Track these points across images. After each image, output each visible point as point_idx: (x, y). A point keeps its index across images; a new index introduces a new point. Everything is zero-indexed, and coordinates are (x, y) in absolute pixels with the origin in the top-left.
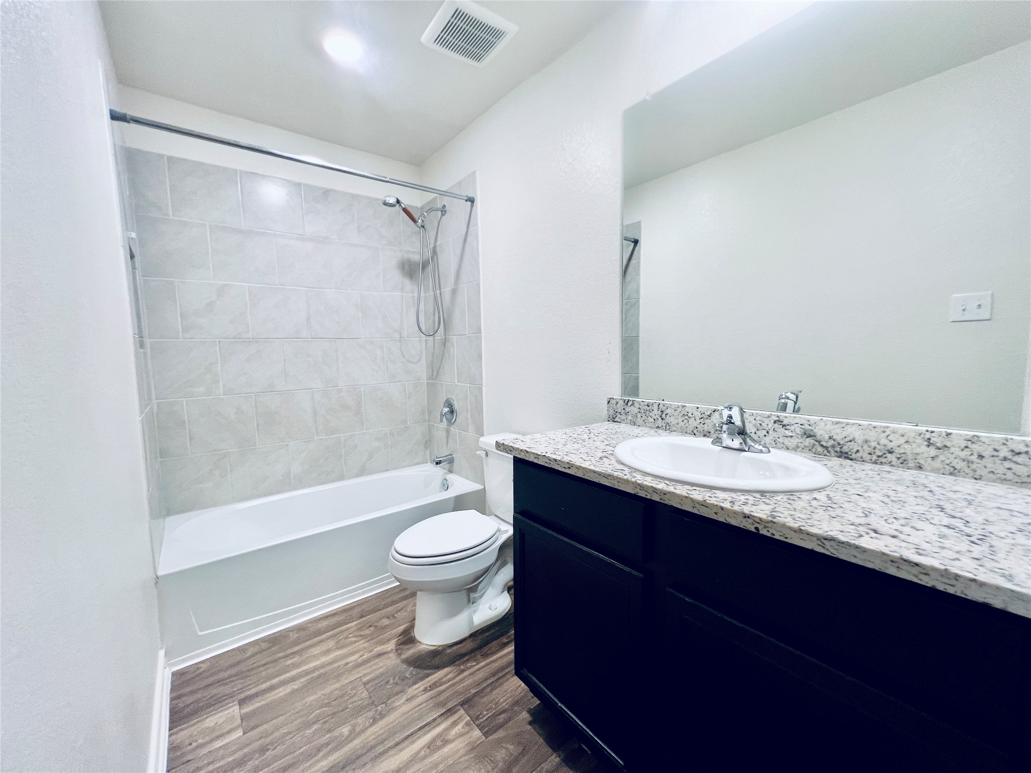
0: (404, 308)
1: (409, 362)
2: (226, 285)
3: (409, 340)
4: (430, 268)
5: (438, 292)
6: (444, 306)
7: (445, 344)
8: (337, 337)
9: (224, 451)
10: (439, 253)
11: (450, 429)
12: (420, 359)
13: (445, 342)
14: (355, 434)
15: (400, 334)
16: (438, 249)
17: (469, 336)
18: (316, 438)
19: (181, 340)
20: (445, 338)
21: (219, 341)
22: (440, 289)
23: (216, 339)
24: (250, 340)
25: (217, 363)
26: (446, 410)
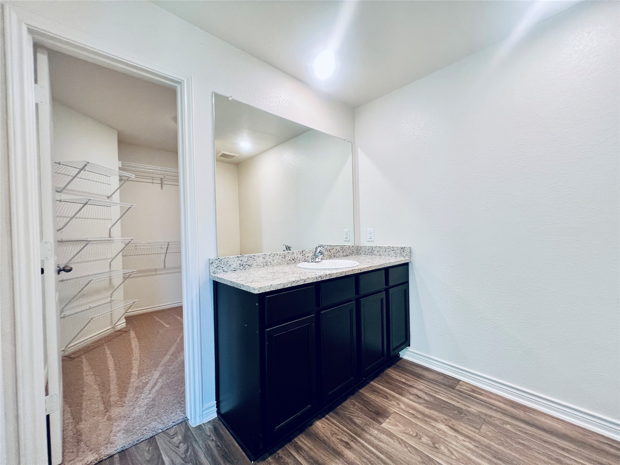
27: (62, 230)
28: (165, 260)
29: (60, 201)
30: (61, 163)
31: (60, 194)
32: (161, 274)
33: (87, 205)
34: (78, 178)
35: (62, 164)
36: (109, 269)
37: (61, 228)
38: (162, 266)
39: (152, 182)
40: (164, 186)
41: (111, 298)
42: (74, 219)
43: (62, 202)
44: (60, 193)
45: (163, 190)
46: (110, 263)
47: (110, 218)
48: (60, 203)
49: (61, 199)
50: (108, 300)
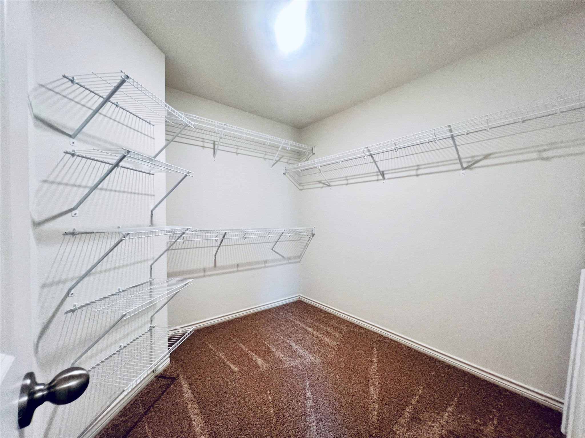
27: (74, 212)
28: (215, 256)
29: (73, 155)
30: (76, 81)
31: (72, 140)
32: (210, 275)
33: (119, 168)
34: (101, 114)
35: (78, 84)
36: (149, 277)
37: (72, 207)
38: (212, 265)
39: (202, 145)
40: (218, 153)
41: (151, 324)
42: (96, 191)
43: (75, 157)
44: (73, 138)
45: (216, 157)
46: (151, 266)
47: (153, 193)
48: (73, 159)
49: (74, 151)
50: (147, 328)
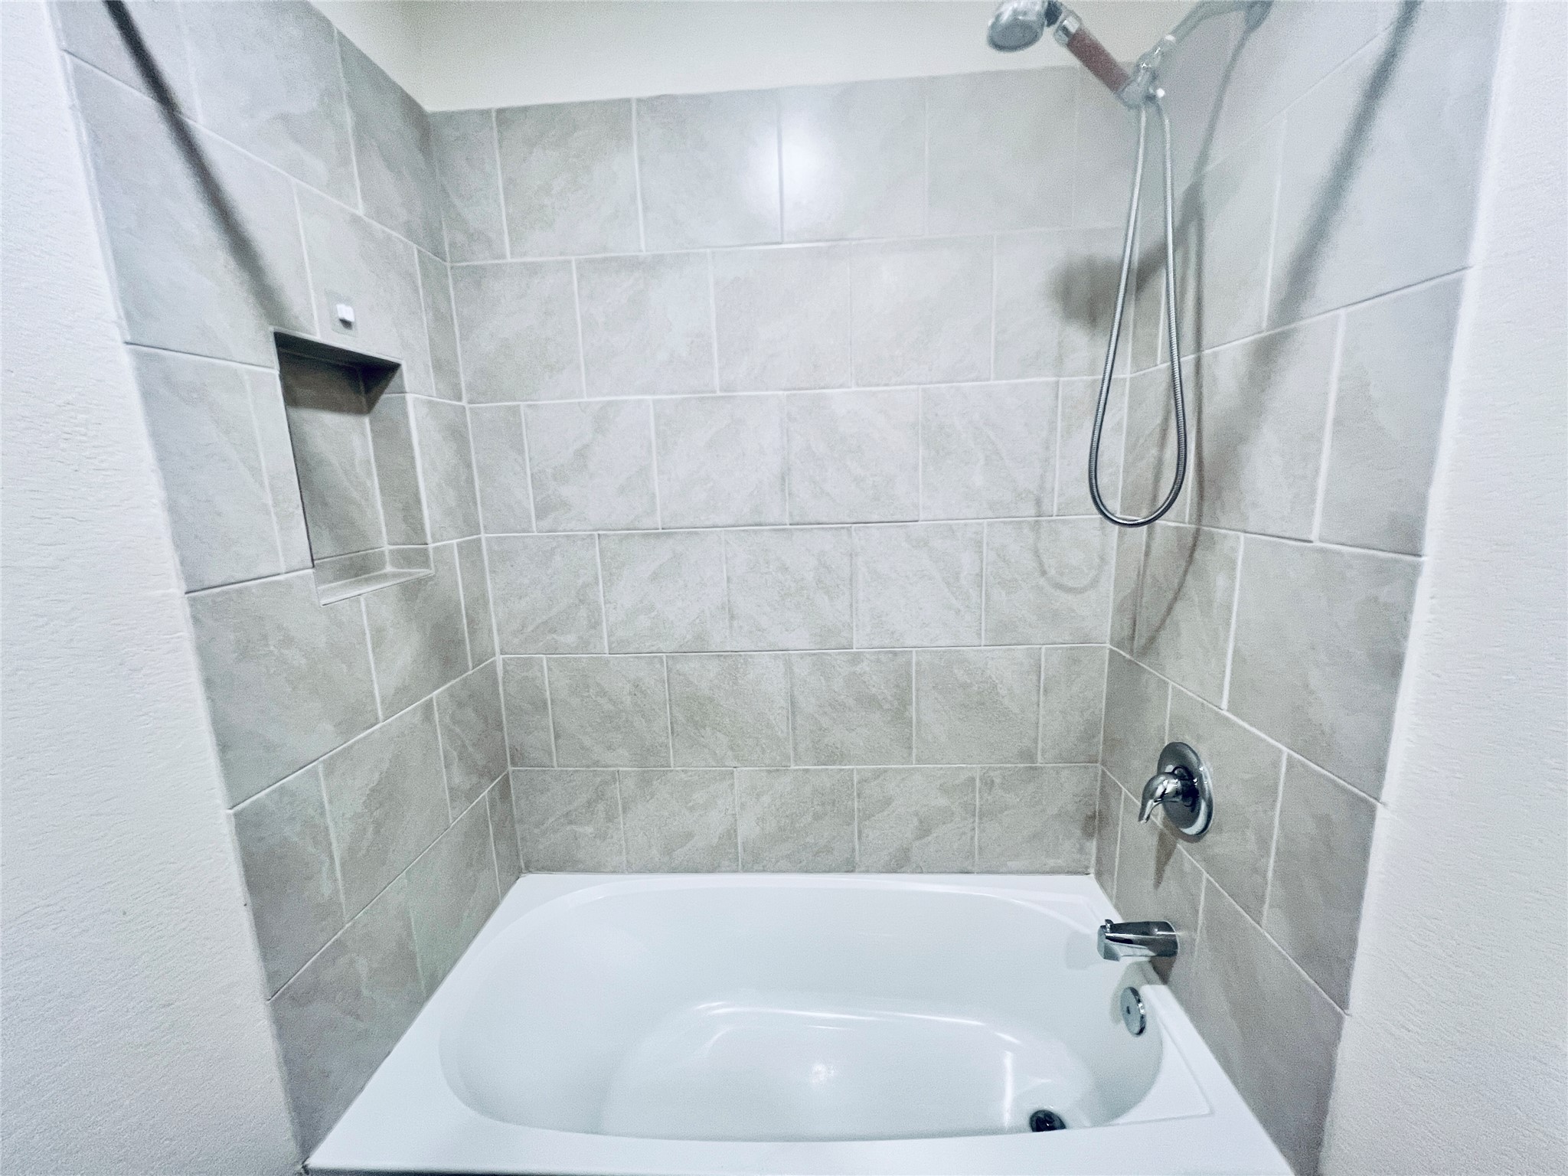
0: (1059, 424)
1: (1059, 586)
2: (609, 403)
3: (1064, 522)
4: (1163, 283)
5: (1188, 359)
6: (1207, 410)
7: (1191, 556)
8: (855, 521)
9: (612, 769)
10: (1209, 212)
11: (1175, 847)
12: (1094, 583)
13: (1192, 546)
14: (885, 771)
15: (1038, 502)
16: (1207, 193)
17: (1322, 551)
18: (793, 767)
19: (536, 534)
20: (1198, 531)
21: (599, 535)
22: (1199, 346)
23: (593, 531)
24: (657, 531)
25: (597, 583)
26: (1171, 785)
